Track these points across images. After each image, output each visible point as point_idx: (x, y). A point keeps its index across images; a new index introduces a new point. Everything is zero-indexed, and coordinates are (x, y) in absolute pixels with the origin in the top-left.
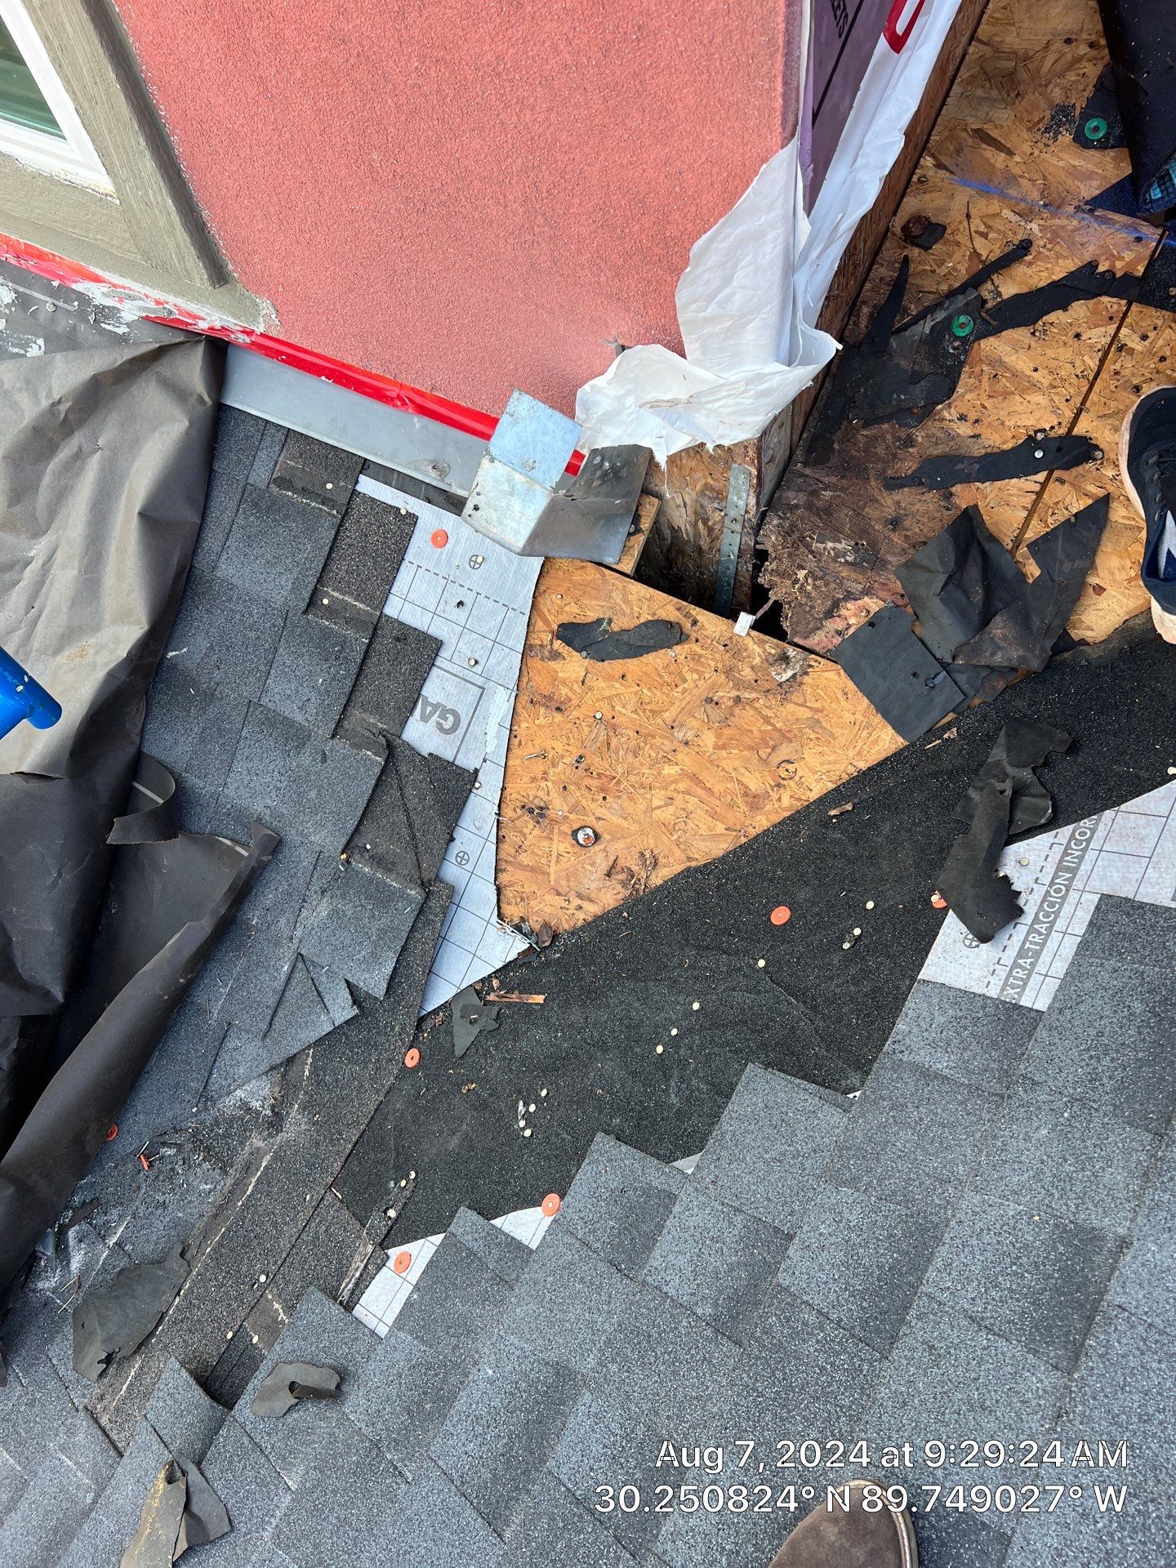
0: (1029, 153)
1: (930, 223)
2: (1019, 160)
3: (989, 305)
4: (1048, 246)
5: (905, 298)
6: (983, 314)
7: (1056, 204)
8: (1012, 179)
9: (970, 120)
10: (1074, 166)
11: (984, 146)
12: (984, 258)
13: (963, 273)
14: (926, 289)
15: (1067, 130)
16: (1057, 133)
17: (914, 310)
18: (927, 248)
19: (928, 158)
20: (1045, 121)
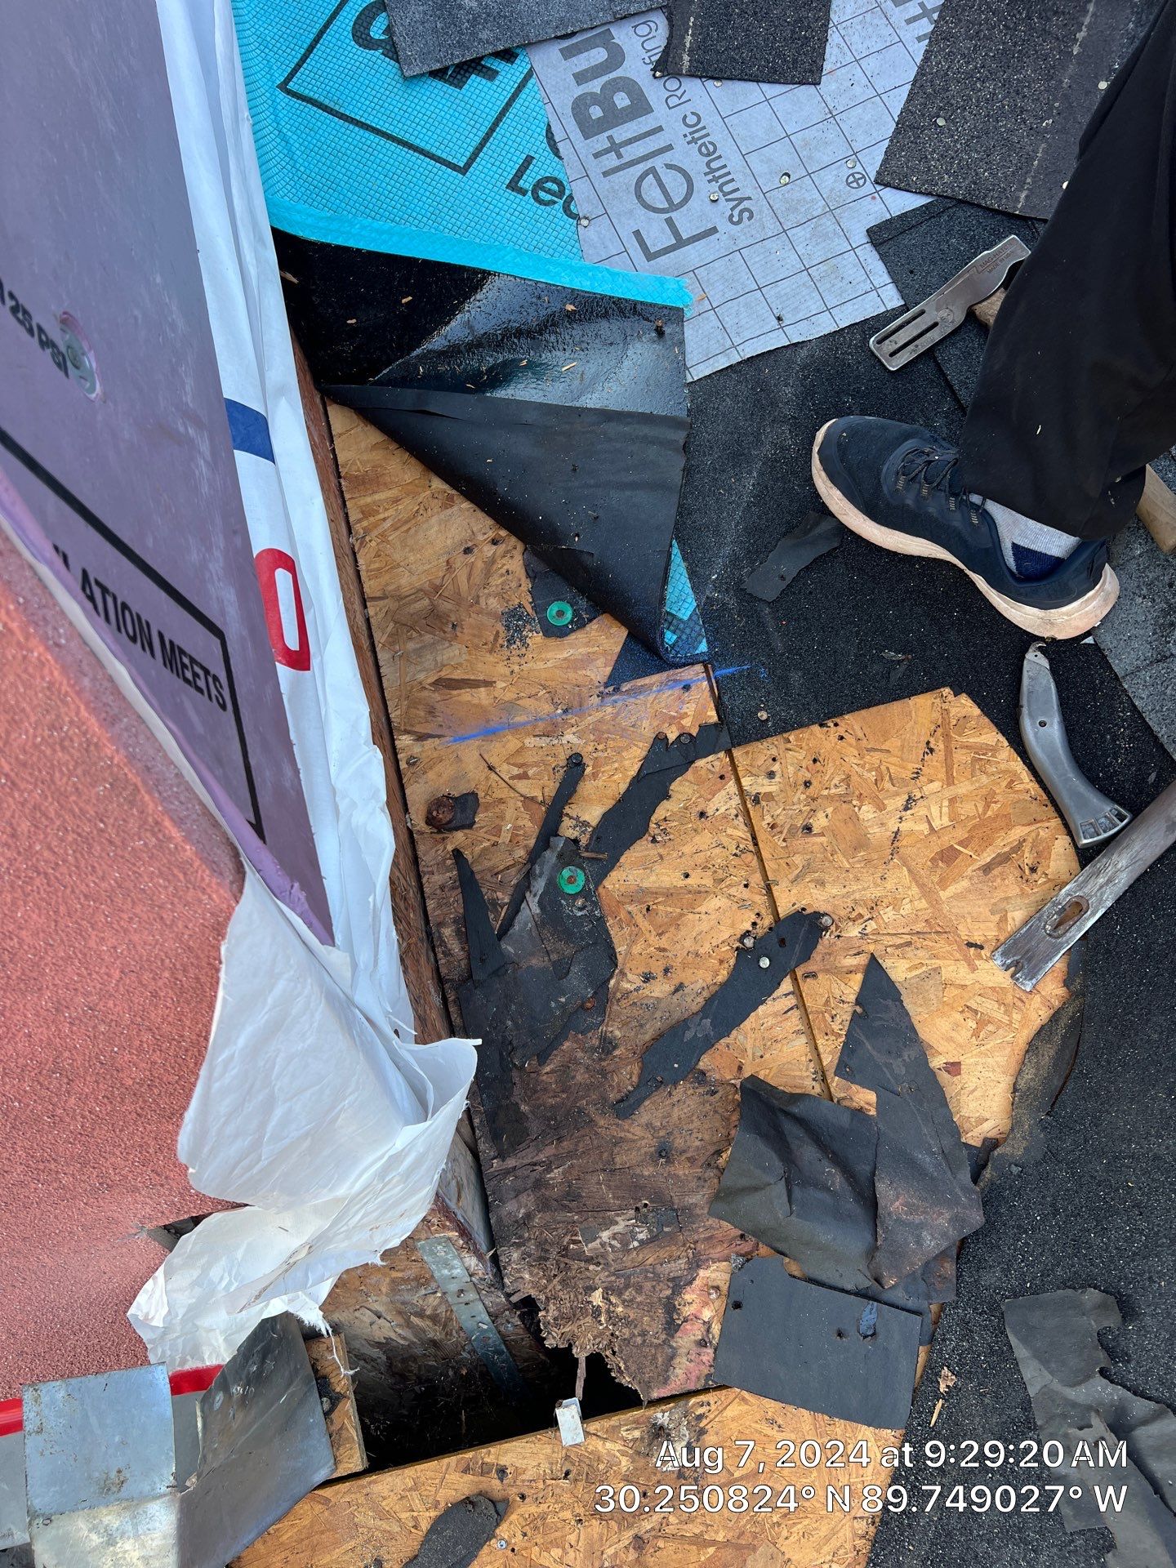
0: (508, 673)
1: (455, 799)
2: (504, 685)
3: (584, 841)
4: (600, 747)
5: (484, 890)
6: (586, 854)
7: (576, 703)
8: (511, 706)
9: (421, 676)
10: (565, 659)
11: (455, 692)
12: (540, 799)
13: (530, 828)
14: (502, 867)
15: (531, 631)
16: (523, 639)
17: (504, 897)
18: (470, 826)
19: (404, 737)
20: (502, 635)
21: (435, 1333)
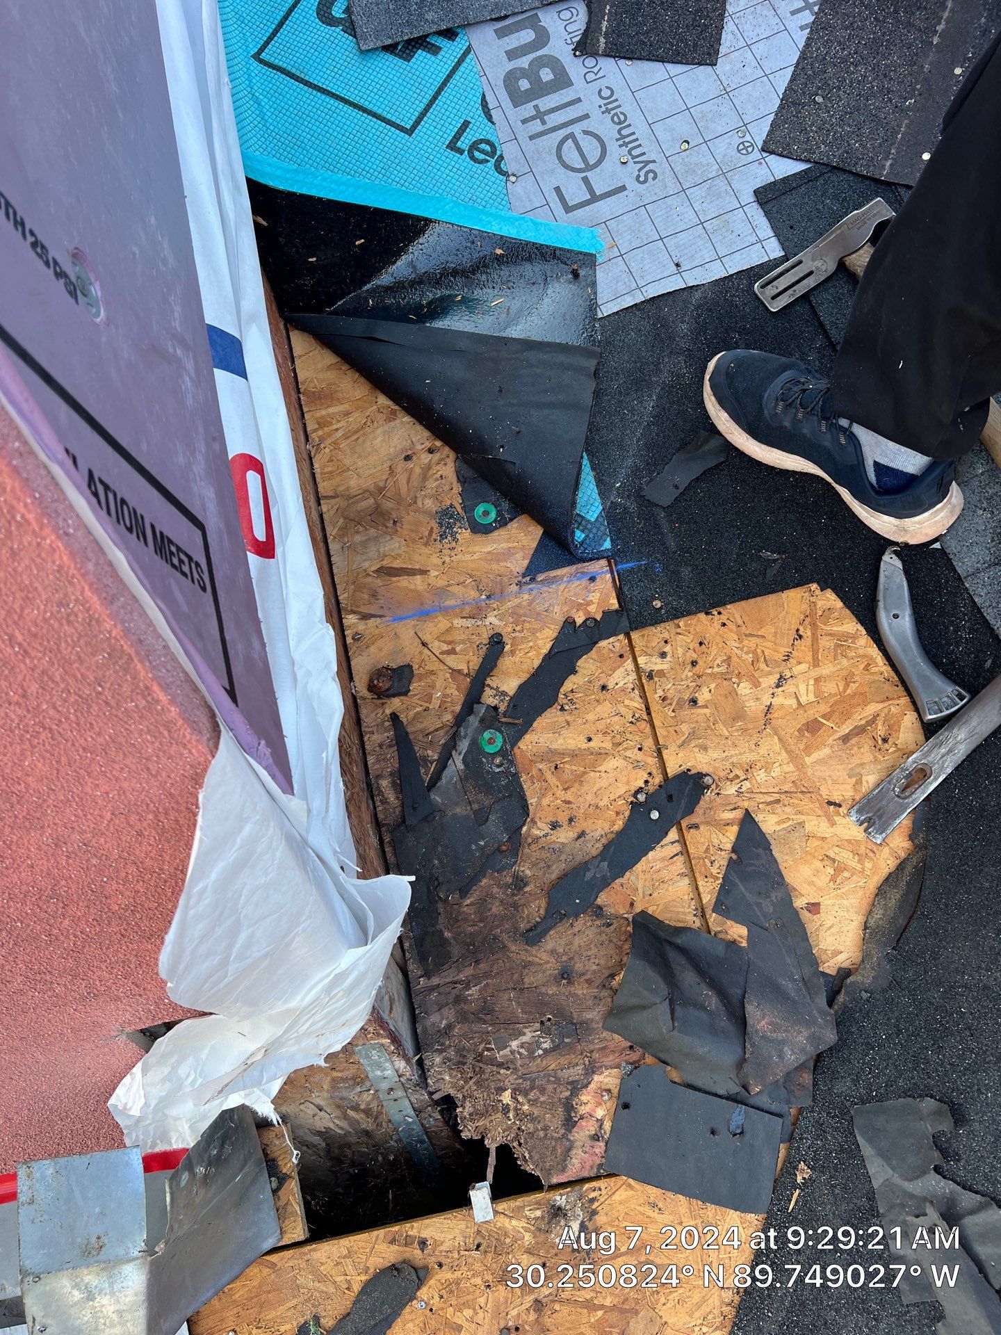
0: (440, 563)
1: (393, 670)
2: (436, 573)
3: (502, 708)
4: (518, 628)
5: (416, 749)
6: (504, 720)
7: (497, 590)
8: (442, 592)
9: (366, 565)
10: (489, 553)
11: (394, 579)
12: (466, 671)
13: (457, 697)
14: (431, 729)
15: (461, 528)
16: (453, 535)
17: (433, 755)
18: (406, 693)
19: (351, 616)
20: (436, 531)
21: (368, 1124)
